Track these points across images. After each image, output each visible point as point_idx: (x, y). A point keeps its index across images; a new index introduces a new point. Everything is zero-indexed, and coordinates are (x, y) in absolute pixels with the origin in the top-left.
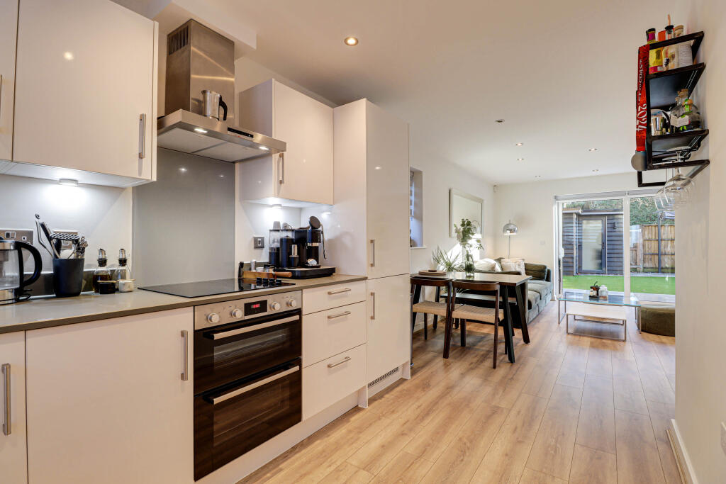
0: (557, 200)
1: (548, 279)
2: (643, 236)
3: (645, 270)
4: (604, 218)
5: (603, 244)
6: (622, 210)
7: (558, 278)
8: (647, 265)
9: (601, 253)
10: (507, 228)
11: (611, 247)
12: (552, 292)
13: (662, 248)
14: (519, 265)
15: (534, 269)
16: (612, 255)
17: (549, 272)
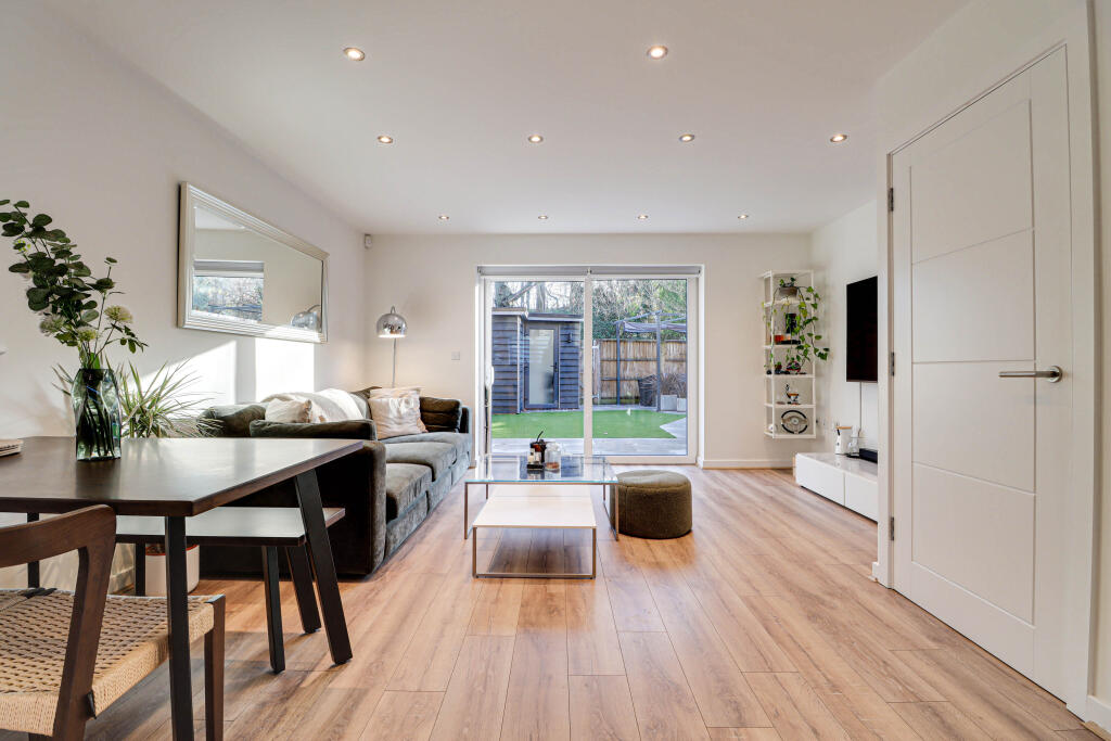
0: (483, 274)
1: (464, 429)
2: (601, 354)
3: (604, 401)
4: (556, 327)
5: (555, 366)
6: (580, 316)
7: (483, 424)
8: (605, 395)
9: (553, 378)
10: (385, 323)
11: (564, 369)
12: (470, 454)
13: (621, 370)
14: (407, 402)
15: (437, 409)
16: (567, 382)
17: (465, 412)
